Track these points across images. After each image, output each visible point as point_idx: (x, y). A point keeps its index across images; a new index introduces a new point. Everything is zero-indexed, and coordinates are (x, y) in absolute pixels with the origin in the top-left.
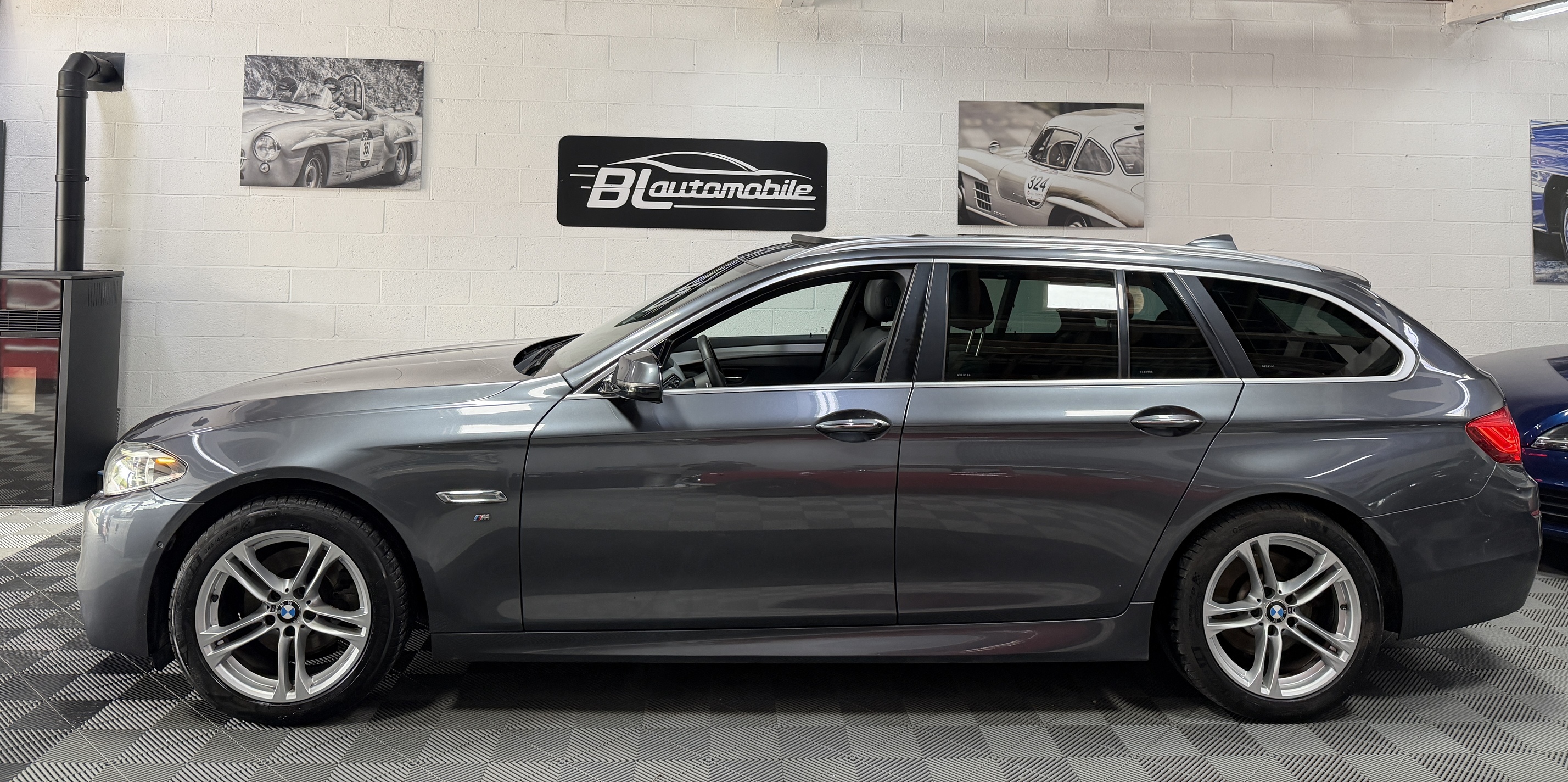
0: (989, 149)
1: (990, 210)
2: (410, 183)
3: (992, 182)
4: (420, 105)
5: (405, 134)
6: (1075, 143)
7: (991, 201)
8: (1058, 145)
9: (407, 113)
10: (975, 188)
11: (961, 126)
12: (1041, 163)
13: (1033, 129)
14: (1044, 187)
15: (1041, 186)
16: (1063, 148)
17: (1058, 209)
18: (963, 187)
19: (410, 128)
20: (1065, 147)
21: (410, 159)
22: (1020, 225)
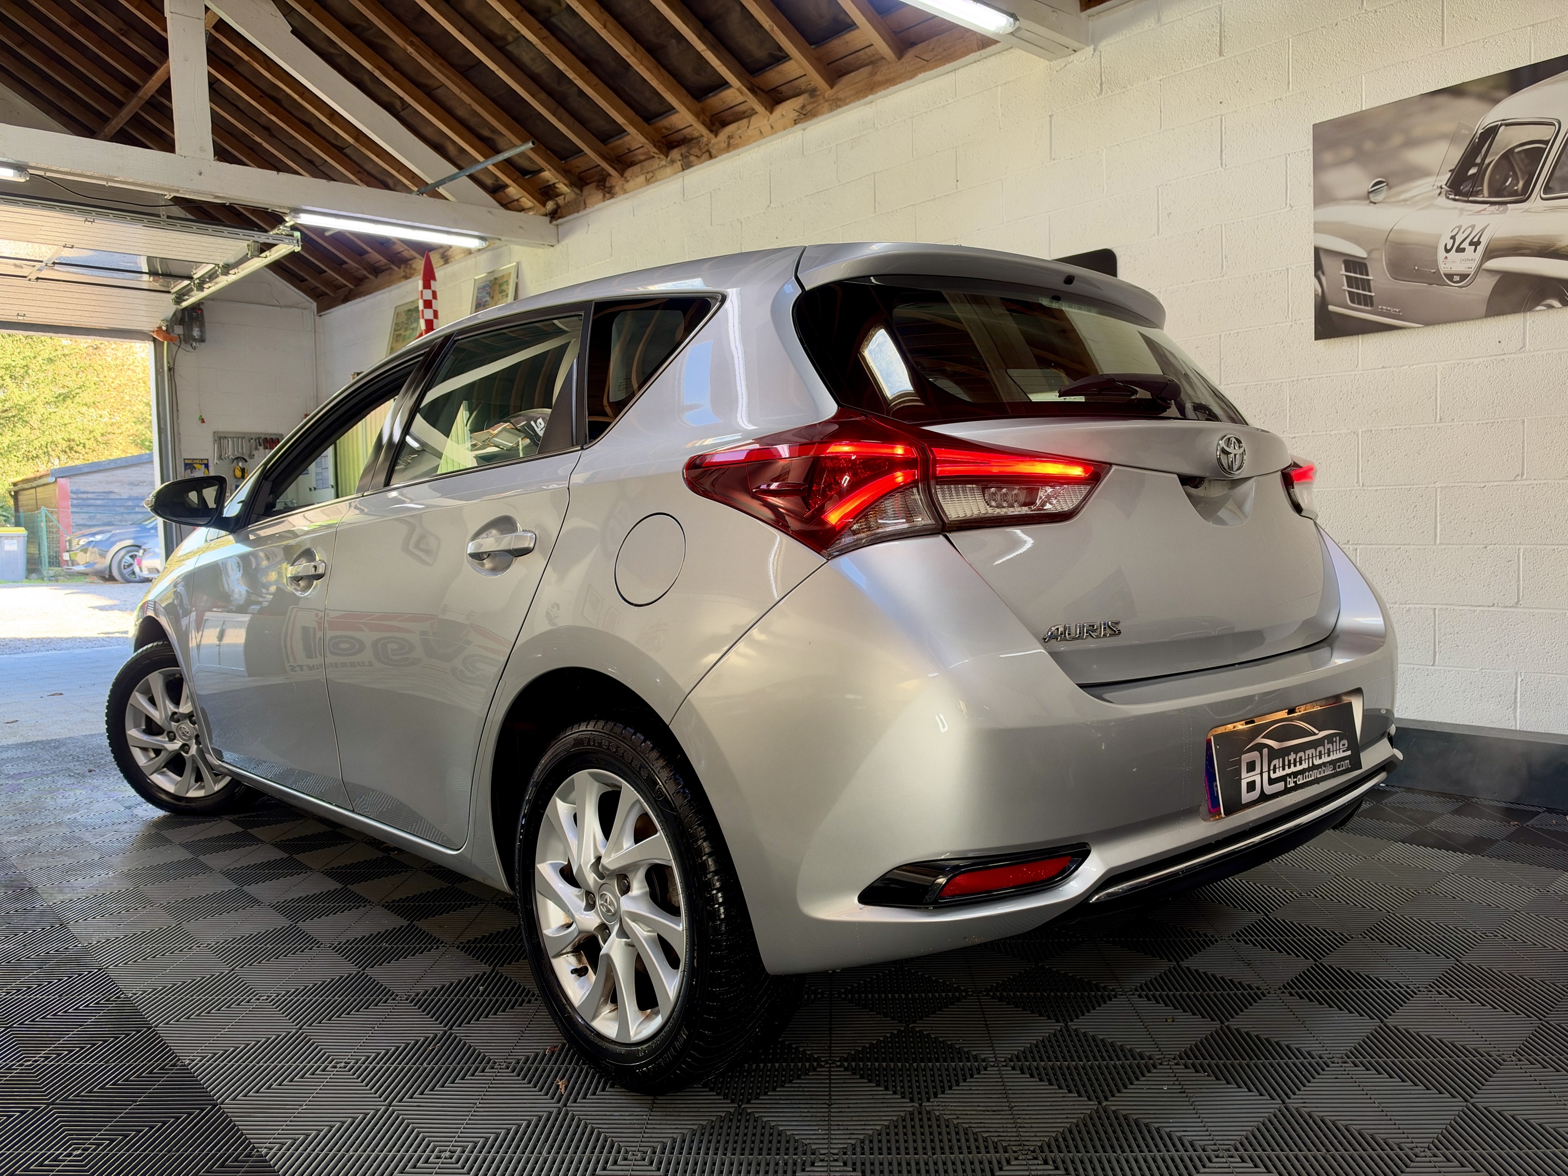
0: (1368, 197)
1: (1372, 306)
3: (1375, 255)
6: (1546, 142)
7: (1372, 289)
8: (1508, 156)
10: (1343, 272)
11: (1318, 167)
12: (1471, 199)
13: (1453, 138)
14: (1478, 243)
15: (1471, 244)
16: (1517, 156)
17: (1508, 280)
18: (1323, 273)
20: (1523, 155)
22: (1428, 323)
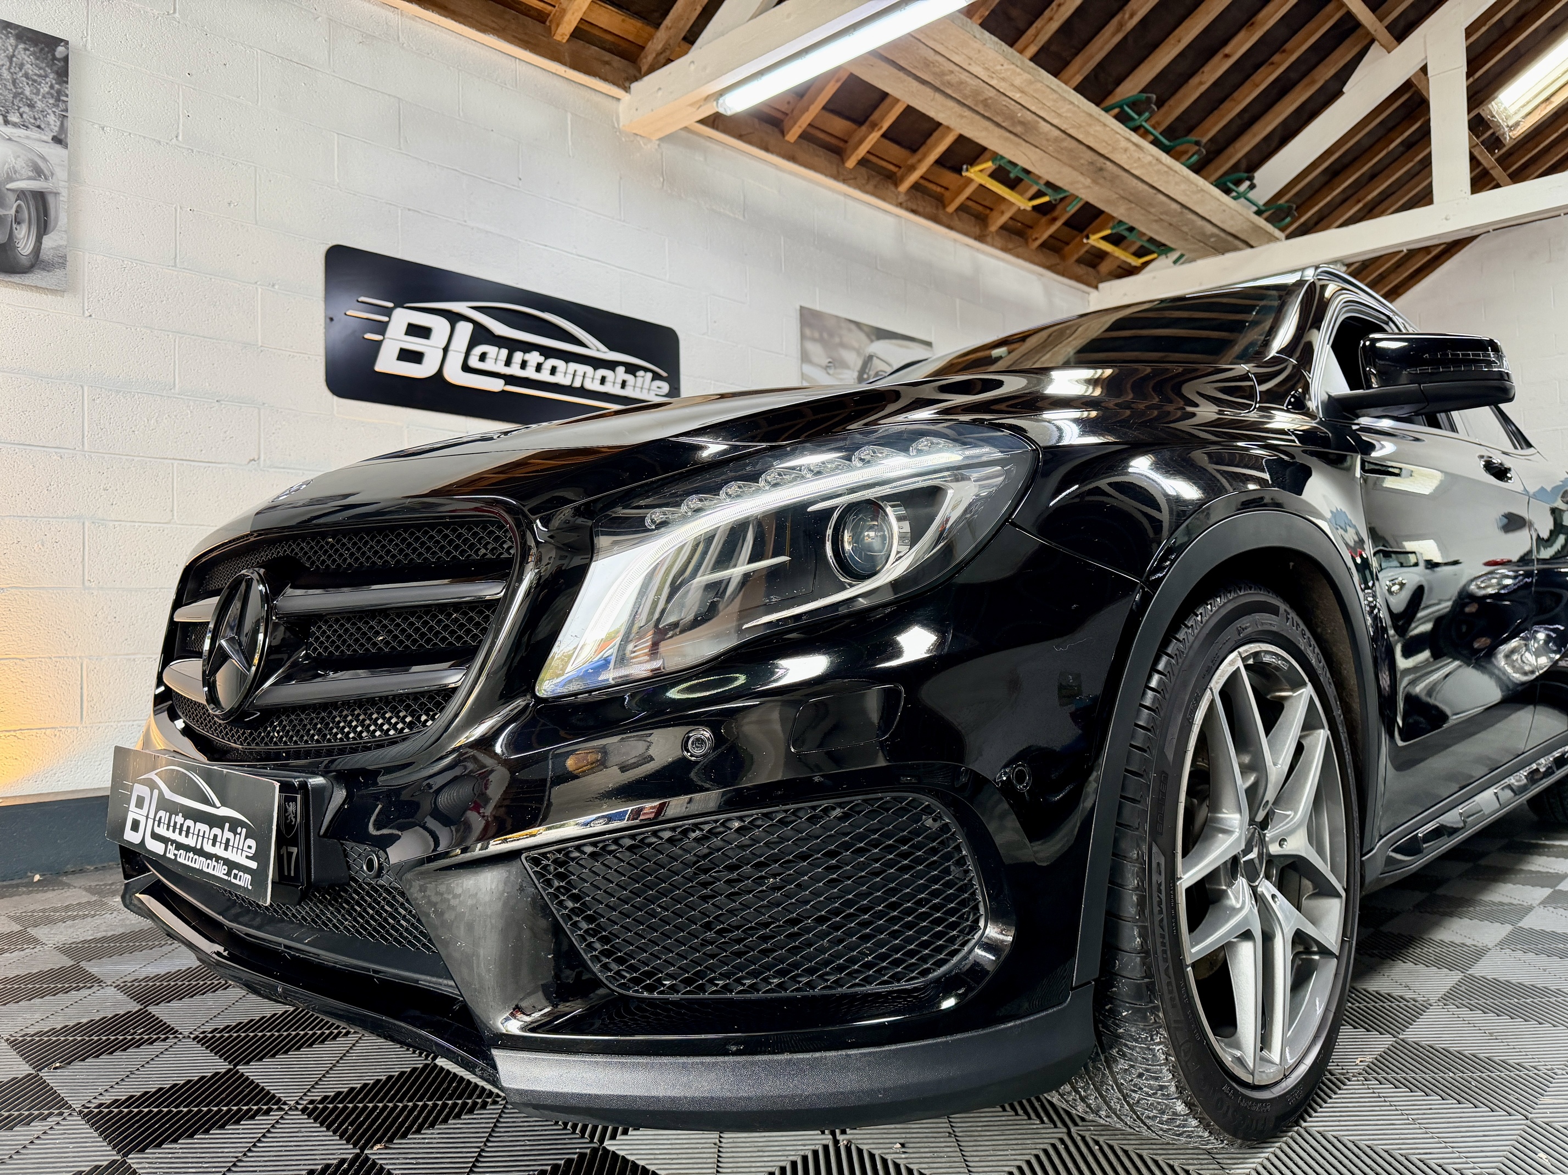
0: (826, 368)
2: (45, 273)
4: (62, 124)
5: (31, 174)
9: (34, 133)
11: (803, 337)
13: (858, 352)
19: (42, 165)
21: (43, 226)
